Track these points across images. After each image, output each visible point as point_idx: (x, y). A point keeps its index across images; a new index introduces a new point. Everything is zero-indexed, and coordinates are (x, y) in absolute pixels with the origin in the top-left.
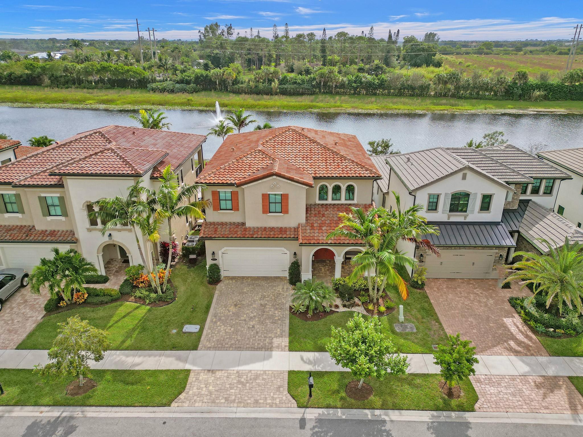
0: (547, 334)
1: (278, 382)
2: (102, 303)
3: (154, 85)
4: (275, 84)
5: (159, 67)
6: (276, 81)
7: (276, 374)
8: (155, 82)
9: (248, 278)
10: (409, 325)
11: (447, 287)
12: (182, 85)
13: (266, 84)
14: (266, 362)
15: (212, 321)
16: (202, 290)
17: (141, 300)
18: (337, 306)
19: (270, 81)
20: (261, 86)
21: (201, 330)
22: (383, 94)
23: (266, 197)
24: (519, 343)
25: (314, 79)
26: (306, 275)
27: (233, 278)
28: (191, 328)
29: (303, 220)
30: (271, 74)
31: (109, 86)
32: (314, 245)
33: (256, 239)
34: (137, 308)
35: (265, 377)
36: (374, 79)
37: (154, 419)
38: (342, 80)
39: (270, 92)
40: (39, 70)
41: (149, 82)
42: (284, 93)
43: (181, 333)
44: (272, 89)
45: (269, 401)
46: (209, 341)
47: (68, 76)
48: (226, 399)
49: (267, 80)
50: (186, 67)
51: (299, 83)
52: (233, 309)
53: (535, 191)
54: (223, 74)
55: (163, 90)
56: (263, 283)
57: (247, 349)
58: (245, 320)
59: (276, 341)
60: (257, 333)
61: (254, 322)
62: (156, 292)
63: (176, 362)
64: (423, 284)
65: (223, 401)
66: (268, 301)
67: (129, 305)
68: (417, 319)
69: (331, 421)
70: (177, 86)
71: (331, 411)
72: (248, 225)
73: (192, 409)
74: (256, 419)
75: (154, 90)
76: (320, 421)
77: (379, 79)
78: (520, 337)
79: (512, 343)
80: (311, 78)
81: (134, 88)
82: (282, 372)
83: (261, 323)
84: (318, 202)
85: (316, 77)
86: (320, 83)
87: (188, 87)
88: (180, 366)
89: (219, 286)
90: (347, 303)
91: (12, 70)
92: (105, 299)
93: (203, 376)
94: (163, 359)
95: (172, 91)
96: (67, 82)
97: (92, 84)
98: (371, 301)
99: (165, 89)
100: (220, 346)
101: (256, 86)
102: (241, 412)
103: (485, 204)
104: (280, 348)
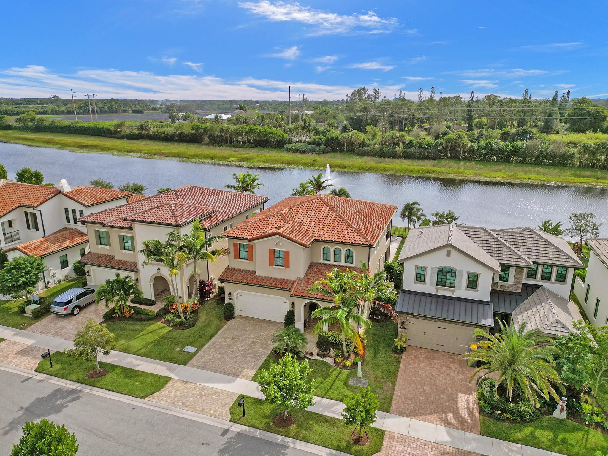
0: (491, 415)
1: (227, 400)
2: (141, 320)
3: (289, 146)
4: (400, 148)
5: (303, 128)
6: (401, 145)
7: (229, 394)
8: (291, 143)
9: (256, 319)
10: (364, 381)
11: (426, 357)
12: (314, 146)
13: (391, 147)
14: (228, 385)
15: (208, 347)
16: (216, 322)
17: (168, 322)
18: (312, 354)
19: (396, 144)
20: (385, 149)
21: (197, 352)
22: (516, 162)
23: (272, 252)
24: (457, 416)
25: (441, 144)
26: (299, 324)
27: (245, 318)
28: (190, 349)
29: (302, 275)
30: (398, 138)
31: (253, 145)
32: (305, 297)
33: (260, 286)
34: (163, 327)
35: (220, 395)
36: (507, 146)
37: (129, 405)
38: (472, 146)
39: (393, 156)
40: (202, 131)
41: (287, 143)
42: (407, 156)
43: (181, 351)
44: (396, 152)
45: (212, 412)
46: (197, 361)
47: (223, 136)
48: (184, 403)
49: (392, 144)
50: (326, 129)
51: (424, 147)
52: (229, 341)
53: (547, 277)
54: (352, 137)
55: (296, 151)
56: (265, 325)
57: (221, 372)
58: (233, 351)
59: (245, 371)
60: (236, 362)
61: (238, 354)
62: (180, 318)
63: (165, 371)
64: (403, 350)
65: (180, 404)
66: (260, 340)
67: (159, 324)
68: (376, 378)
69: (246, 436)
70: (309, 147)
71: (252, 430)
72: (258, 274)
73: (157, 404)
74: (195, 421)
75: (288, 150)
76: (239, 434)
77: (513, 146)
78: (464, 413)
79: (450, 416)
80: (438, 142)
81: (273, 148)
82: (234, 394)
83: (244, 355)
84: (322, 261)
85: (444, 142)
86: (447, 147)
87: (318, 148)
88: (167, 374)
89: (232, 322)
90: (321, 353)
91: (183, 131)
92: (144, 317)
93: (178, 384)
94: (159, 367)
95: (304, 152)
96: (221, 141)
97: (240, 143)
98: (342, 355)
99: (298, 150)
100: (203, 367)
101: (381, 149)
102: (187, 414)
103: (473, 283)
104: (245, 377)
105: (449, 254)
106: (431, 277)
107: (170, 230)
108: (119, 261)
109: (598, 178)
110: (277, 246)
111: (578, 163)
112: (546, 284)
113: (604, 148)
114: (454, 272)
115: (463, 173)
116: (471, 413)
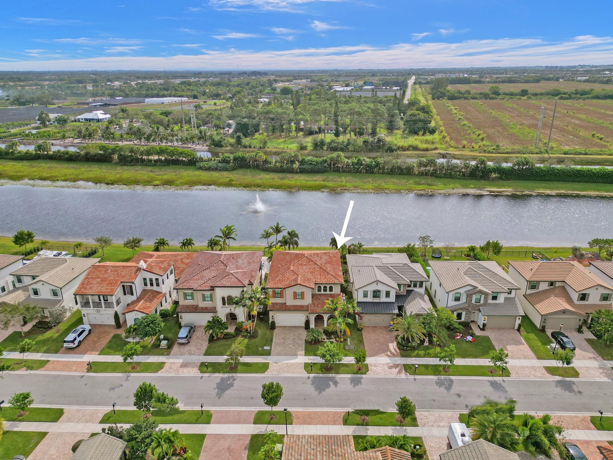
0: (403, 350)
1: (301, 366)
2: (230, 338)
3: (201, 164)
4: (296, 165)
5: (200, 138)
6: (297, 163)
7: (300, 364)
8: (202, 162)
9: (287, 326)
10: (351, 346)
11: (372, 331)
12: (224, 164)
13: (289, 165)
14: (296, 360)
15: (274, 345)
16: (268, 332)
17: (244, 336)
18: (324, 339)
19: (293, 162)
20: (285, 166)
21: (271, 348)
22: (379, 173)
23: (295, 293)
24: (391, 353)
25: (326, 161)
26: (312, 326)
27: (280, 327)
28: (266, 348)
29: (311, 302)
30: (293, 157)
31: (166, 164)
32: (315, 313)
33: (291, 310)
34: (244, 340)
35: (296, 364)
36: (372, 162)
37: (260, 377)
38: (347, 162)
39: (291, 171)
40: (111, 151)
41: (198, 162)
42: (302, 171)
43: (263, 349)
44: (293, 168)
45: (297, 372)
46: (274, 352)
47: (133, 156)
48: (283, 371)
49: (290, 162)
50: (221, 138)
51: (314, 164)
52: (282, 340)
53: (415, 286)
54: (256, 156)
55: (209, 169)
56: (294, 329)
57: (289, 355)
58: (287, 345)
59: (299, 353)
60: (292, 349)
61: (291, 346)
62: (250, 333)
63: (263, 360)
64: (362, 329)
66: (296, 337)
67: (240, 339)
68: (356, 344)
69: (318, 377)
70: (220, 165)
71: (318, 375)
72: (287, 304)
73: (272, 374)
74: (293, 377)
75: (200, 168)
76: (314, 377)
77: (375, 162)
78: (393, 351)
79: (389, 353)
80: (323, 160)
81: (185, 165)
82: (302, 363)
83: (294, 346)
84: (317, 293)
85: (328, 160)
86: (331, 164)
87: (228, 166)
88: (265, 361)
89: (275, 330)
90: (328, 338)
91: (88, 151)
92: (231, 336)
93: (274, 364)
94: (259, 359)
95: (216, 169)
96: (132, 161)
97: (152, 162)
98: (338, 337)
99: (211, 168)
100: (279, 354)
101: (281, 166)
102: (289, 375)
103: (388, 294)
104: (301, 355)
105: (377, 284)
106: (370, 295)
107: (241, 289)
108: (202, 308)
109: (429, 185)
110: (297, 290)
111: (417, 172)
112: (415, 289)
113: (432, 163)
114: (379, 291)
115: (346, 186)
116: (395, 350)
